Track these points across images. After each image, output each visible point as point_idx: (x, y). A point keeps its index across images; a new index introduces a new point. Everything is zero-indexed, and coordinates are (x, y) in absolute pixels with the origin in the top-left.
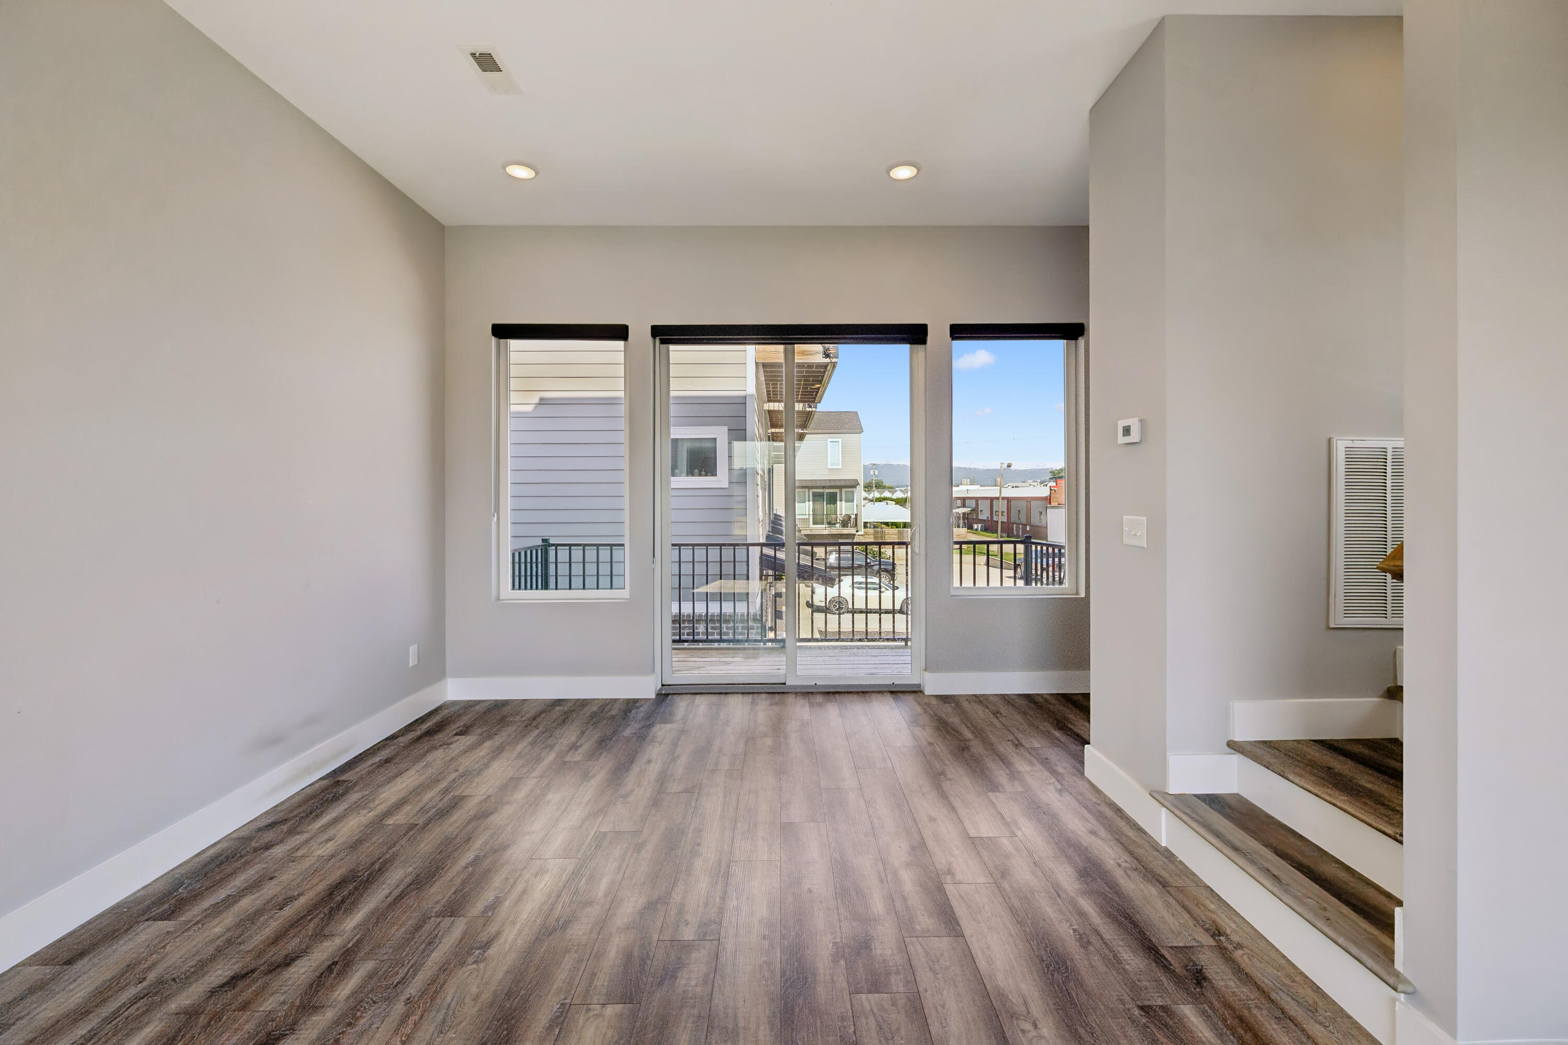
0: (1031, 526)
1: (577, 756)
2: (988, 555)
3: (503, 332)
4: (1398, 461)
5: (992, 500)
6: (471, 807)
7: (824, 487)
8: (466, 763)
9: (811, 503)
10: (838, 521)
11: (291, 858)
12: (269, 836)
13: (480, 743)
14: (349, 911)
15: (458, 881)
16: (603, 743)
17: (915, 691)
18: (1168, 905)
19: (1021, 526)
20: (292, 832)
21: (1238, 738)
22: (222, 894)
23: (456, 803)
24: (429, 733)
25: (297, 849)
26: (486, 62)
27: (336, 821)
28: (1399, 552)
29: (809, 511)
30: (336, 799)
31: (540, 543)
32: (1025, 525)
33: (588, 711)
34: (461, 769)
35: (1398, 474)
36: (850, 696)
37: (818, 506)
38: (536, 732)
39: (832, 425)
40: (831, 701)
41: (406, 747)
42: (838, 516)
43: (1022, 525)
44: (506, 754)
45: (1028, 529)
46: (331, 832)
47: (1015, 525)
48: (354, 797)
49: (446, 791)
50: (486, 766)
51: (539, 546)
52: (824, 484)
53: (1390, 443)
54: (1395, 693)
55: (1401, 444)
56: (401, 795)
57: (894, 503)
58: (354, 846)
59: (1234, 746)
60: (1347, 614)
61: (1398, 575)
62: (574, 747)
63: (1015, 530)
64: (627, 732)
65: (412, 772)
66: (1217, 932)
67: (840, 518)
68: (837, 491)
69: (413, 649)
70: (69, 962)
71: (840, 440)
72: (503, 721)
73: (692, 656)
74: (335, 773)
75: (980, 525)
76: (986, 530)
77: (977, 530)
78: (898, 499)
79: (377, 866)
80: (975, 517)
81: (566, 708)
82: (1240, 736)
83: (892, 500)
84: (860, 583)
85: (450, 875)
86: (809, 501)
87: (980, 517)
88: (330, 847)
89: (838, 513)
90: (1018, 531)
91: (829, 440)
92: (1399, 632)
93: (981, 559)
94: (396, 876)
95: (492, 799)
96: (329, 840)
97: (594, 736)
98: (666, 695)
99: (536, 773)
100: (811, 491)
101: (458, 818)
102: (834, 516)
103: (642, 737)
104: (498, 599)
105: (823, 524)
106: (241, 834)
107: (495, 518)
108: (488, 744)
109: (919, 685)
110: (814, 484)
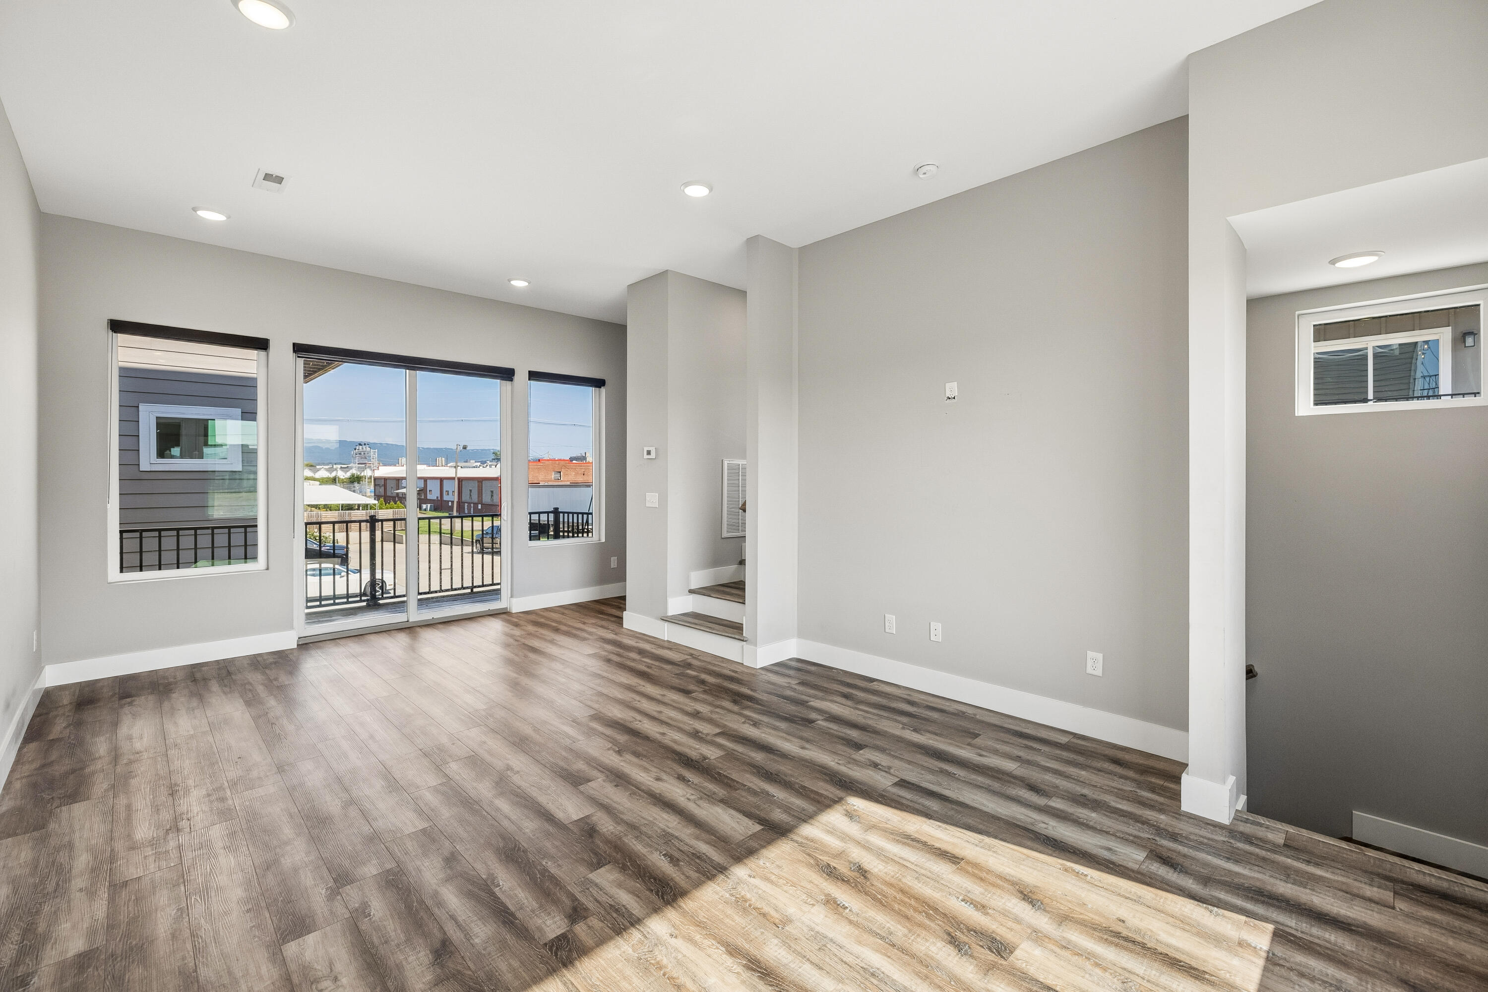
0: (482, 504)
2: (441, 533)
3: (117, 326)
4: (744, 468)
5: (442, 480)
18: (674, 653)
19: (472, 505)
21: (693, 588)
28: (744, 504)
32: (476, 504)
35: (744, 475)
43: (473, 503)
45: (480, 507)
47: (466, 504)
53: (741, 462)
54: (742, 562)
55: (745, 463)
57: (318, 483)
59: (691, 592)
60: (728, 532)
61: (745, 511)
63: (466, 509)
66: (691, 655)
75: (429, 505)
76: (435, 509)
77: (425, 510)
78: (323, 479)
80: (423, 497)
82: (693, 586)
83: (314, 479)
84: (314, 570)
87: (429, 497)
90: (469, 509)
92: (743, 538)
93: (435, 538)
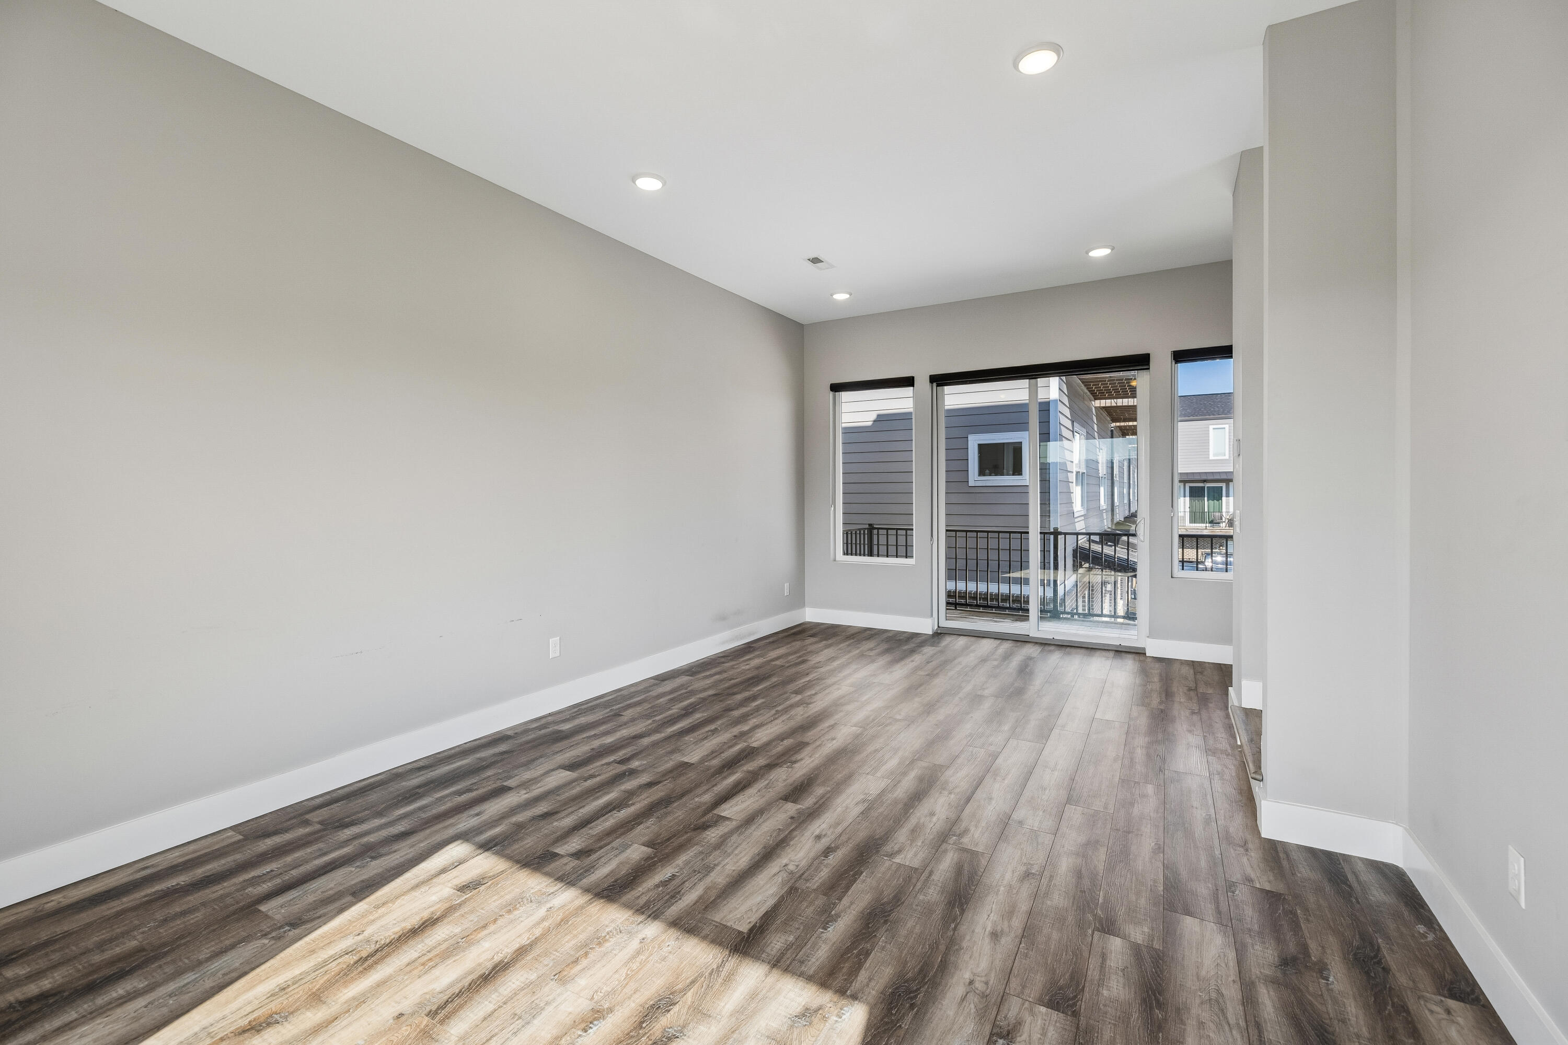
1: (872, 653)
6: (811, 663)
7: (1204, 481)
8: (811, 648)
9: (1188, 499)
10: (1224, 520)
11: (732, 667)
12: (723, 660)
13: (821, 641)
14: (755, 686)
15: (800, 686)
16: (887, 651)
17: (1139, 653)
20: (732, 660)
22: (708, 673)
23: (804, 662)
24: (794, 634)
25: (735, 665)
26: (815, 261)
27: (750, 659)
29: (1185, 508)
30: (749, 652)
31: (867, 526)
33: (885, 635)
34: (808, 650)
36: (1079, 650)
37: (1197, 503)
38: (852, 641)
39: (1217, 409)
40: (1059, 650)
41: (783, 638)
42: (1224, 514)
44: (832, 648)
46: (748, 663)
48: (757, 653)
49: (800, 657)
50: (822, 651)
51: (865, 529)
52: (1204, 477)
56: (778, 655)
58: (758, 668)
62: (871, 649)
64: (906, 647)
65: (785, 648)
67: (1226, 516)
68: (1224, 485)
69: (787, 585)
70: (663, 680)
71: (1227, 426)
72: (835, 635)
73: (972, 616)
74: (748, 643)
79: (767, 675)
81: (873, 633)
85: (797, 683)
86: (1185, 497)
88: (747, 667)
89: (1224, 510)
91: (1211, 427)
94: (774, 679)
95: (822, 663)
96: (747, 665)
97: (885, 646)
98: (940, 634)
99: (847, 657)
100: (1188, 485)
101: (803, 667)
102: (1219, 514)
103: (912, 651)
104: (835, 560)
105: (1203, 522)
106: (712, 657)
107: (833, 508)
108: (824, 642)
109: (1144, 649)
110: (1191, 478)
